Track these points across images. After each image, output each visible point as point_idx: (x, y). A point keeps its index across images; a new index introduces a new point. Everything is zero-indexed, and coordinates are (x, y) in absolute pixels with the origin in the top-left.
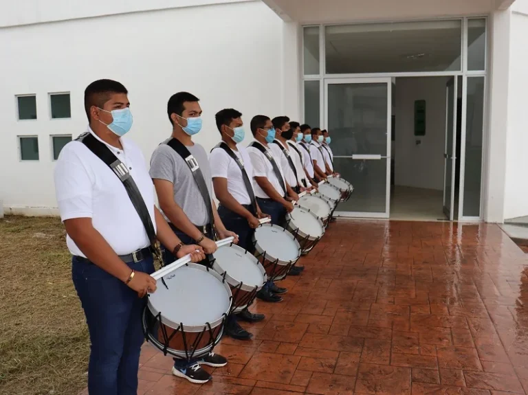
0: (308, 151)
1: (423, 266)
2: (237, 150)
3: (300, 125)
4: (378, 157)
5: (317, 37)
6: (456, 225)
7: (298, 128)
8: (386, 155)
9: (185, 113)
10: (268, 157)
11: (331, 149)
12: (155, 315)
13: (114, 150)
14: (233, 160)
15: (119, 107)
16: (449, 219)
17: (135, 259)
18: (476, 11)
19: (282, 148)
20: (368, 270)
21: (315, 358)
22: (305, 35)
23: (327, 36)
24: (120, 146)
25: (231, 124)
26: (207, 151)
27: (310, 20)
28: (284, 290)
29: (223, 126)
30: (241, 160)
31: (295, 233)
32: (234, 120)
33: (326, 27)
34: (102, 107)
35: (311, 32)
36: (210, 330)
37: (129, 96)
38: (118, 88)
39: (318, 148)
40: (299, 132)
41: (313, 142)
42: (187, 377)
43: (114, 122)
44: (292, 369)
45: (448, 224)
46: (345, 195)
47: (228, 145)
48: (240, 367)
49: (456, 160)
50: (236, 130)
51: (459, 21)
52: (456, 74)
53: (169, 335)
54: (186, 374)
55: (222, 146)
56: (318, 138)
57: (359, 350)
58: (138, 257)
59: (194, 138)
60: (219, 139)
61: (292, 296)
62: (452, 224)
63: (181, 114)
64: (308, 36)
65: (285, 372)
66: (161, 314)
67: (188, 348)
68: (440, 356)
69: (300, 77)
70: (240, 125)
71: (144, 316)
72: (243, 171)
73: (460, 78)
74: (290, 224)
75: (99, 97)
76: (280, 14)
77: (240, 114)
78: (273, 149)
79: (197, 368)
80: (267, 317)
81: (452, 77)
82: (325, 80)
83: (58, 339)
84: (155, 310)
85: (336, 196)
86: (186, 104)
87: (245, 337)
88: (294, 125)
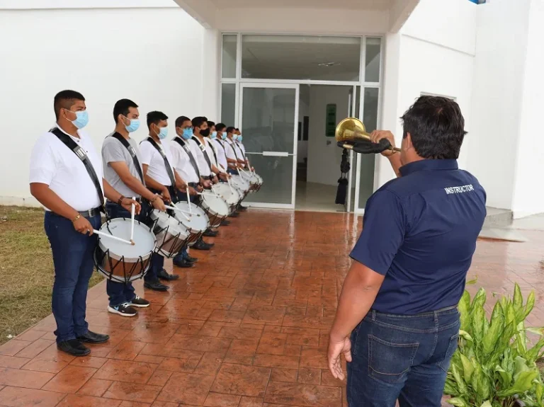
0: (223, 146)
1: (313, 245)
2: (160, 143)
3: (216, 124)
4: (286, 154)
5: (235, 43)
6: (352, 215)
7: (214, 127)
8: (292, 153)
9: (129, 115)
10: (186, 150)
11: (244, 145)
12: (105, 251)
13: (75, 139)
14: (156, 151)
15: (81, 110)
16: (346, 211)
17: (90, 215)
18: (374, 31)
19: (199, 144)
20: (268, 247)
21: (217, 302)
22: (224, 43)
23: (244, 44)
24: (77, 136)
25: (159, 124)
26: (138, 143)
27: (229, 28)
28: (195, 259)
29: (152, 124)
30: (163, 151)
31: (207, 211)
32: (162, 121)
33: (244, 36)
34: (69, 109)
35: (230, 40)
36: (142, 262)
37: (85, 102)
38: (79, 97)
39: (231, 145)
40: (213, 130)
41: (227, 139)
42: (119, 313)
43: (77, 120)
44: (198, 307)
45: (346, 215)
46: (255, 187)
47: (153, 140)
48: (160, 307)
49: (353, 159)
50: (162, 129)
51: (359, 39)
52: (354, 84)
53: (113, 266)
54: (119, 310)
55: (149, 139)
56: (232, 136)
57: (250, 297)
58: (92, 214)
59: (130, 135)
60: (147, 134)
61: (202, 264)
62: (348, 216)
63: (126, 116)
64: (227, 43)
65: (193, 309)
66: (110, 250)
67: (127, 274)
68: (309, 300)
69: (218, 81)
70: (165, 126)
71: (95, 254)
72: (165, 159)
73: (358, 88)
74: (203, 204)
75: (65, 102)
76: (202, 23)
77: (167, 118)
78: (191, 145)
79: (127, 306)
80: (181, 277)
81: (352, 86)
82: (242, 83)
83: (5, 297)
84: (104, 248)
85: (246, 187)
86: (131, 109)
87: (164, 290)
88: (211, 124)
